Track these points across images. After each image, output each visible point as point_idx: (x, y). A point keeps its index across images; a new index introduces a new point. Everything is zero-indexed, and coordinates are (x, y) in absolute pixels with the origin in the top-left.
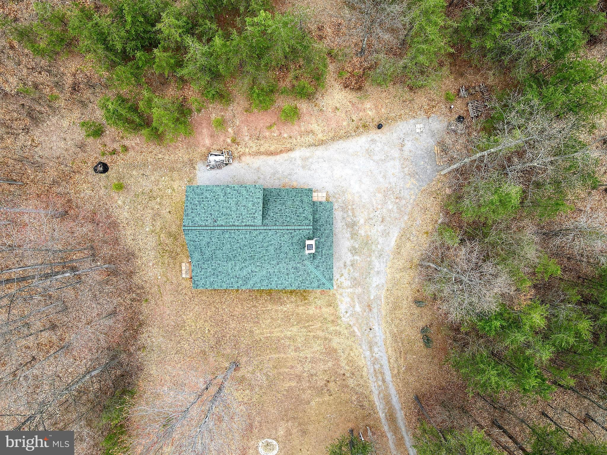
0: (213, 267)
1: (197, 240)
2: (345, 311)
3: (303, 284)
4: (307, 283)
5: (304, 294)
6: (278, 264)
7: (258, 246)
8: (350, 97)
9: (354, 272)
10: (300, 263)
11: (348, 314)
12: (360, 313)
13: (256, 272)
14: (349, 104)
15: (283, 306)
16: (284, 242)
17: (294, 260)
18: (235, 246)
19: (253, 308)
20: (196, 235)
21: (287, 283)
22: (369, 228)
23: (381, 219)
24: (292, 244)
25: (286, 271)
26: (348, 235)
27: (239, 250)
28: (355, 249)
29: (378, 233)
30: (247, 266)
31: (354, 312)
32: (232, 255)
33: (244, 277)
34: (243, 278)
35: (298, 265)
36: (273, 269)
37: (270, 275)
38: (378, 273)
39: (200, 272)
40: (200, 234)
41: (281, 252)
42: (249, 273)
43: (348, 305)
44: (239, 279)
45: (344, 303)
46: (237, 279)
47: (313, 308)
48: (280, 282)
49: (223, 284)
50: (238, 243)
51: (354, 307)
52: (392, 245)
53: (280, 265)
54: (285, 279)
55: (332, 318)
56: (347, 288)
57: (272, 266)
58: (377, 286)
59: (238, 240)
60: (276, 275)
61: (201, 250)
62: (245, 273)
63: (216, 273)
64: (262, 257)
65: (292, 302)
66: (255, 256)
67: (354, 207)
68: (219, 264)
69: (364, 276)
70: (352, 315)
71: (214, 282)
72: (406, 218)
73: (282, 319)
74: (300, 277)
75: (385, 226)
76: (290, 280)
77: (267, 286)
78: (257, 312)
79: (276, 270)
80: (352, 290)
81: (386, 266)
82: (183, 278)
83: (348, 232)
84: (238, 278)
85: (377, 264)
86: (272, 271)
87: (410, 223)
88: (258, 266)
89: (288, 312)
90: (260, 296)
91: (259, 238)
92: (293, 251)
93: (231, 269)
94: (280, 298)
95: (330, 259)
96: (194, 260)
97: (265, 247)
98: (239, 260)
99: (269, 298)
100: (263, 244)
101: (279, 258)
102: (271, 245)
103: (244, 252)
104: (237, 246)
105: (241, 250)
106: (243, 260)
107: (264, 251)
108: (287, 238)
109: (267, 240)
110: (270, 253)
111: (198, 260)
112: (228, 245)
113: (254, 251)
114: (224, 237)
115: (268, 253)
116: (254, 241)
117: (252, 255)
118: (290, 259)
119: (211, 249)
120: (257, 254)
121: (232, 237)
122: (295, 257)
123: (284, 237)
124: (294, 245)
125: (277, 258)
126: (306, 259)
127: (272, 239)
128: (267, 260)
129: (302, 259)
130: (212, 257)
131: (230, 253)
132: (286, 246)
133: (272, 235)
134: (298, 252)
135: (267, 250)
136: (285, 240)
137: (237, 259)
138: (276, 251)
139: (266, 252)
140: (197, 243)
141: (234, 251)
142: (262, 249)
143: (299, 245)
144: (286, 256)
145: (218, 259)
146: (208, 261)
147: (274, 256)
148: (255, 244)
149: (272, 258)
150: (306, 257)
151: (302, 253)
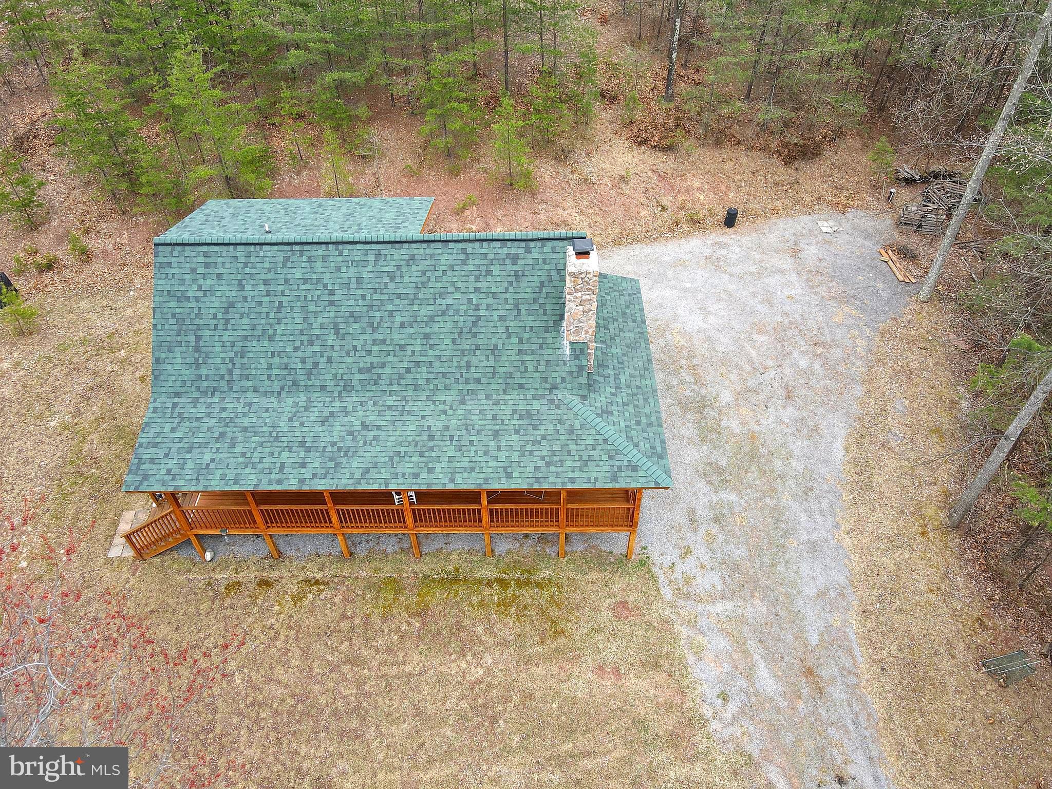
0: (224, 415)
1: (192, 291)
2: (718, 691)
3: (552, 469)
4: (569, 463)
5: (554, 612)
6: (463, 402)
7: (398, 319)
8: (651, 161)
9: (726, 541)
10: (543, 396)
11: (733, 707)
12: (783, 703)
13: (379, 428)
14: (650, 173)
15: (469, 658)
16: (490, 301)
17: (521, 386)
18: (320, 320)
19: (346, 668)
20: (194, 270)
21: (492, 464)
22: (751, 414)
23: (782, 393)
24: (516, 306)
25: (490, 426)
26: (689, 431)
27: (331, 339)
28: (719, 471)
29: (784, 426)
30: (350, 409)
31: (753, 699)
32: (303, 361)
33: (333, 444)
34: (329, 449)
35: (536, 405)
36: (443, 417)
37: (431, 438)
38: (813, 546)
39: (173, 430)
40: (207, 265)
41: (478, 347)
42: (351, 433)
43: (727, 667)
44: (312, 454)
45: (709, 657)
46: (302, 454)
47: (590, 675)
48: (465, 463)
49: (247, 471)
50: (332, 303)
51: (750, 674)
52: (838, 460)
53: (471, 405)
54: (486, 453)
55: (669, 722)
56: (713, 598)
57: (441, 407)
58: (822, 594)
59: (332, 293)
60: (452, 438)
61: (198, 338)
62: (338, 429)
63: (229, 435)
64: (408, 370)
65: (505, 644)
66: (383, 365)
67: (695, 361)
68: (250, 405)
69: (767, 560)
70: (748, 711)
71: (212, 466)
72: (858, 390)
73: (463, 718)
74: (544, 442)
75: (799, 409)
76: (502, 455)
77: (416, 476)
78: (360, 683)
79: (454, 422)
80: (730, 605)
81: (837, 526)
82: (109, 561)
83: (689, 425)
84: (308, 450)
85: (804, 518)
86: (436, 424)
87: (873, 408)
88: (390, 408)
89: (489, 686)
90: (384, 618)
91: (406, 279)
92: (521, 341)
93: (290, 420)
94: (459, 626)
95: (646, 400)
96: (163, 390)
97: (423, 325)
98: (323, 388)
99: (417, 625)
100: (416, 307)
101: (468, 376)
102: (444, 313)
103: (346, 348)
104: (325, 320)
105: (337, 338)
106: (339, 388)
107: (419, 341)
108: (499, 279)
109: (432, 291)
110: (438, 353)
111: (178, 390)
112: (296, 315)
113: (384, 342)
114: (289, 276)
115: (431, 353)
116: (386, 297)
117: (375, 360)
118: (509, 381)
119: (235, 333)
120: (390, 359)
121: (314, 276)
122: (526, 368)
123: (489, 278)
124: (523, 312)
125: (461, 376)
126: (563, 379)
127: (448, 285)
128: (426, 387)
129: (550, 380)
130: (230, 372)
131: (296, 354)
132: (496, 318)
133: (452, 267)
134: (534, 347)
135: (427, 336)
136: (494, 290)
137: (318, 383)
138: (458, 341)
139: (425, 348)
140: (190, 305)
141: (311, 343)
142: (412, 331)
143: (541, 312)
144: (492, 364)
145: (250, 383)
146: (213, 395)
147: (450, 364)
148: (390, 308)
149: (444, 375)
150: (563, 371)
151: (550, 351)
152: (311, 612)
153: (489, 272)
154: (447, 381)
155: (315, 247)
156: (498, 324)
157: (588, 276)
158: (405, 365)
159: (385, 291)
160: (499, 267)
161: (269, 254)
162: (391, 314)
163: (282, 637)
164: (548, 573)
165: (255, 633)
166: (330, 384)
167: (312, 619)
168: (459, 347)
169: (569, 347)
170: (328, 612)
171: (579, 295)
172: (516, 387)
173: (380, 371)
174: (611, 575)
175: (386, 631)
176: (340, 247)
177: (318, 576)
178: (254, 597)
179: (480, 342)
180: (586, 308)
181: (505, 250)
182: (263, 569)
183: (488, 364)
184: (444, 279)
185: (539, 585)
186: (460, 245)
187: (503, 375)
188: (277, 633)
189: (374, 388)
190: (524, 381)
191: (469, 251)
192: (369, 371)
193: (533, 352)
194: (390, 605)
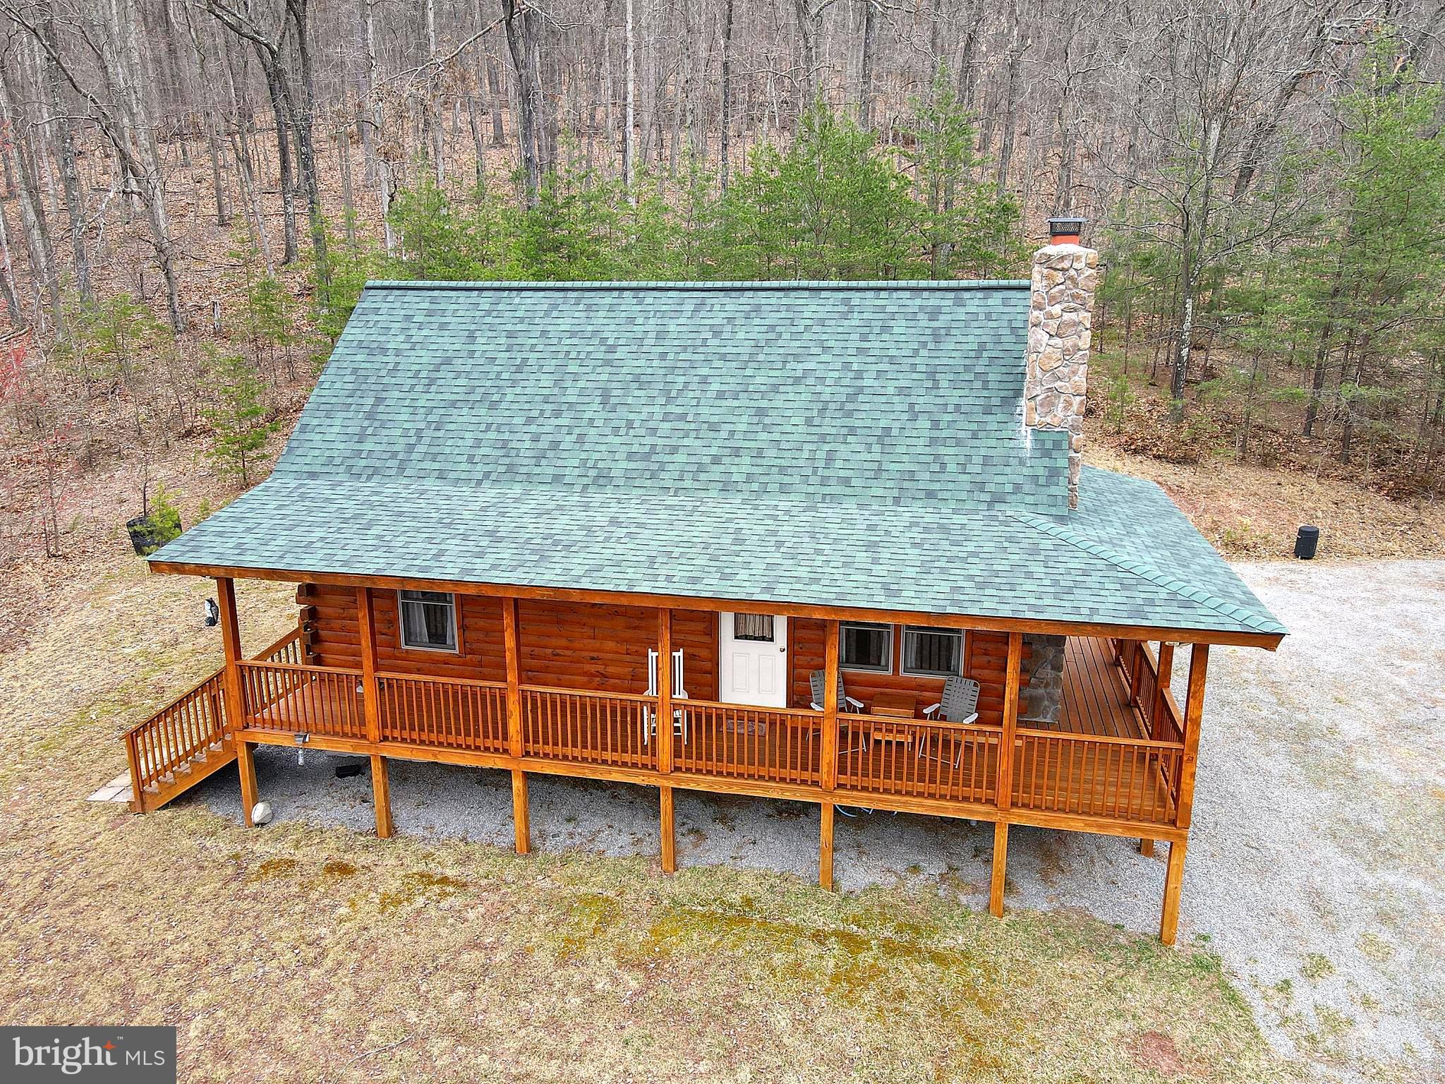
1: (395, 343)
7: (715, 386)
16: (884, 367)
18: (581, 384)
24: (932, 375)
27: (593, 409)
32: (536, 439)
34: (537, 541)
36: (768, 522)
37: (739, 542)
40: (430, 313)
41: (852, 431)
48: (801, 573)
50: (608, 363)
53: (827, 513)
59: (612, 349)
60: (780, 544)
61: (379, 401)
62: (564, 522)
64: (716, 460)
66: (674, 450)
74: (974, 560)
76: (882, 569)
79: (788, 528)
82: (85, 807)
86: (753, 528)
90: (563, 959)
92: (935, 425)
96: (294, 468)
97: (756, 396)
98: (557, 479)
99: (634, 985)
100: (749, 372)
101: (827, 473)
102: (797, 381)
103: (615, 423)
104: (589, 385)
105: (603, 409)
106: (585, 481)
107: (745, 419)
108: (903, 338)
109: (781, 351)
110: (776, 436)
111: (317, 469)
112: (544, 377)
113: (682, 417)
114: (550, 328)
115: (764, 436)
116: (702, 357)
117: (660, 442)
118: (906, 484)
119: (440, 397)
120: (686, 442)
121: (590, 328)
122: (943, 465)
123: (885, 337)
124: (944, 384)
125: (815, 473)
126: (1017, 488)
127: (811, 344)
128: (744, 487)
129: (990, 487)
130: (410, 448)
131: (526, 429)
132: (891, 390)
133: (822, 322)
134: (961, 434)
135: (761, 412)
136: (892, 352)
137: (551, 470)
138: (817, 421)
139: (754, 428)
140: (385, 359)
141: (557, 414)
142: (736, 403)
143: (978, 384)
144: (877, 457)
145: (436, 466)
146: (369, 478)
147: (797, 454)
148: (705, 371)
149: (782, 470)
150: (1016, 474)
151: (993, 443)
152: (407, 927)
153: (885, 329)
154: (786, 480)
155: (602, 294)
156: (896, 399)
157: (1076, 265)
158: (714, 451)
159: (701, 350)
160: (904, 323)
161: (528, 301)
162: (704, 380)
163: (329, 963)
164: (961, 940)
165: (278, 947)
166: (571, 474)
167: (407, 938)
168: (814, 430)
169: (1030, 437)
170: (444, 931)
171: (1057, 309)
172: (922, 495)
173: (667, 458)
174: (1121, 971)
175: (558, 985)
176: (642, 294)
177: (450, 873)
178: (306, 888)
179: (858, 423)
180: (1069, 343)
181: (918, 302)
182: (349, 849)
183: (869, 457)
184: (806, 336)
185: (936, 957)
186: (841, 295)
187: (898, 476)
188: (323, 954)
189: (648, 483)
190: (937, 486)
191: (855, 302)
192: (646, 457)
193: (959, 443)
194: (582, 940)
